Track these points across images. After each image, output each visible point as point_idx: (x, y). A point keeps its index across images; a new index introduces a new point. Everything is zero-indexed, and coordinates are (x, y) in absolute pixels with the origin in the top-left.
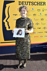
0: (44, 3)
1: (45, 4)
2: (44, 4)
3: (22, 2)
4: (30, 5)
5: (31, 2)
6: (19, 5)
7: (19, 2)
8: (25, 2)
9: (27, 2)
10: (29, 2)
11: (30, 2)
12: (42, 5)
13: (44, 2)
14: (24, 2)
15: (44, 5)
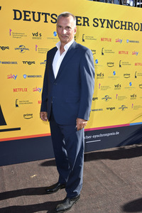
0: (86, 20)
1: (87, 22)
2: (86, 24)
3: (25, 12)
4: (46, 21)
5: (49, 14)
6: (15, 19)
7: (15, 11)
8: (34, 13)
9: (39, 13)
10: (43, 14)
11: (46, 14)
12: (81, 25)
13: (84, 18)
14: (29, 12)
15: (84, 25)
